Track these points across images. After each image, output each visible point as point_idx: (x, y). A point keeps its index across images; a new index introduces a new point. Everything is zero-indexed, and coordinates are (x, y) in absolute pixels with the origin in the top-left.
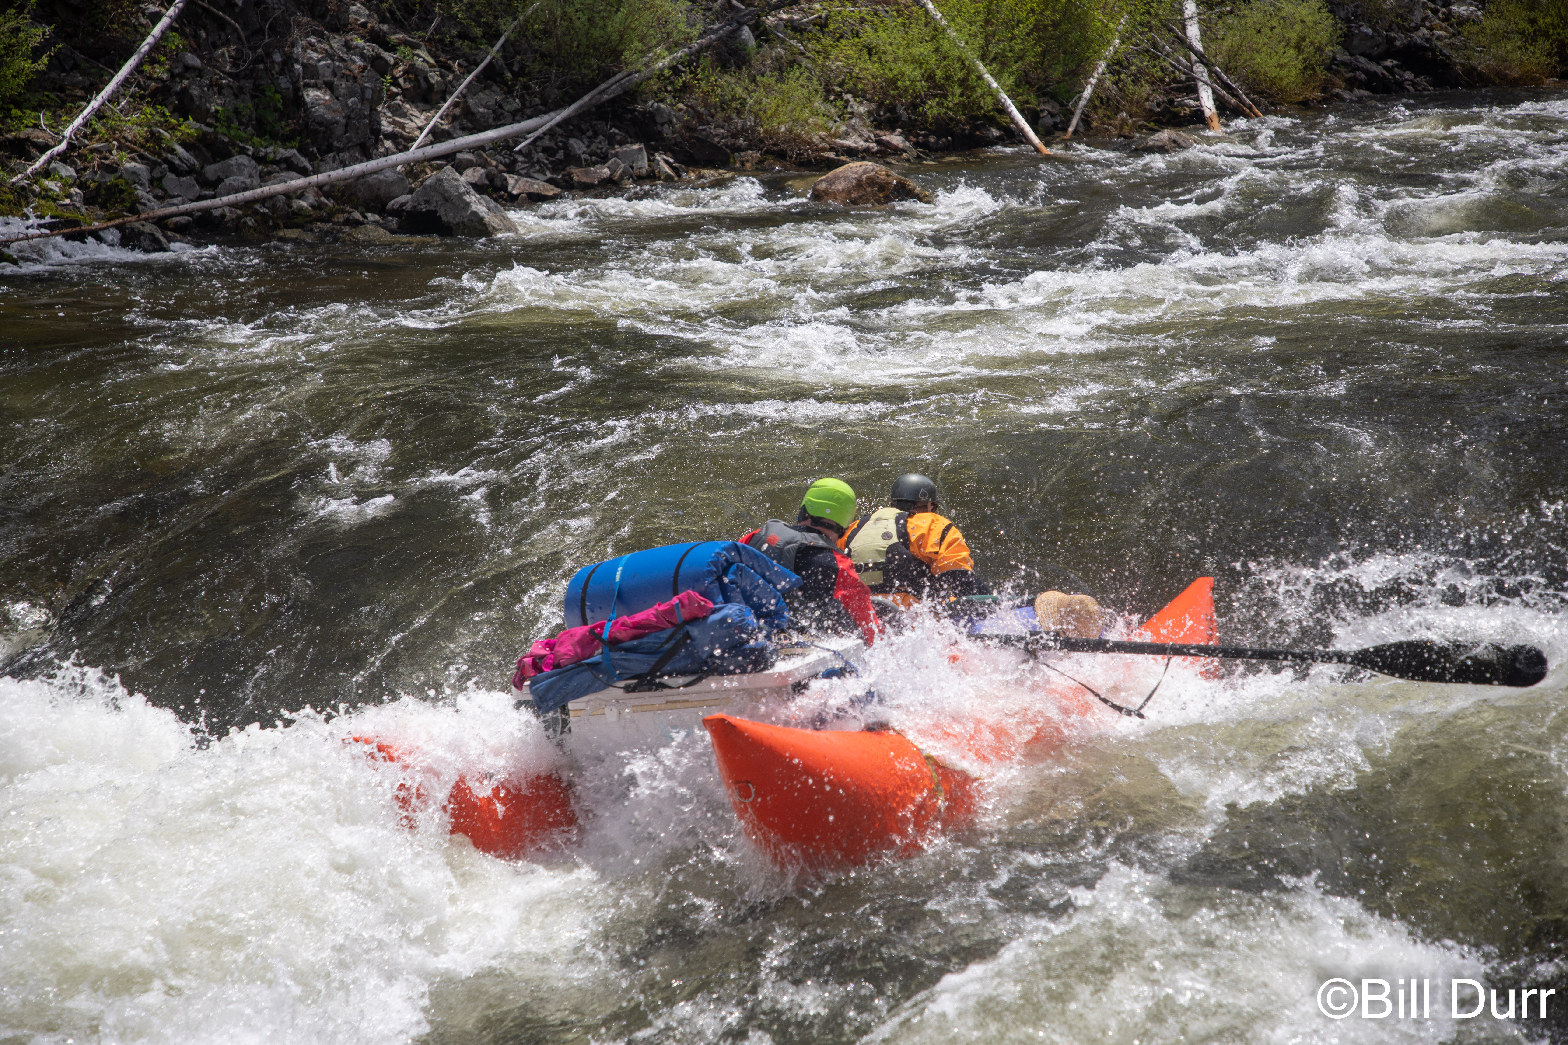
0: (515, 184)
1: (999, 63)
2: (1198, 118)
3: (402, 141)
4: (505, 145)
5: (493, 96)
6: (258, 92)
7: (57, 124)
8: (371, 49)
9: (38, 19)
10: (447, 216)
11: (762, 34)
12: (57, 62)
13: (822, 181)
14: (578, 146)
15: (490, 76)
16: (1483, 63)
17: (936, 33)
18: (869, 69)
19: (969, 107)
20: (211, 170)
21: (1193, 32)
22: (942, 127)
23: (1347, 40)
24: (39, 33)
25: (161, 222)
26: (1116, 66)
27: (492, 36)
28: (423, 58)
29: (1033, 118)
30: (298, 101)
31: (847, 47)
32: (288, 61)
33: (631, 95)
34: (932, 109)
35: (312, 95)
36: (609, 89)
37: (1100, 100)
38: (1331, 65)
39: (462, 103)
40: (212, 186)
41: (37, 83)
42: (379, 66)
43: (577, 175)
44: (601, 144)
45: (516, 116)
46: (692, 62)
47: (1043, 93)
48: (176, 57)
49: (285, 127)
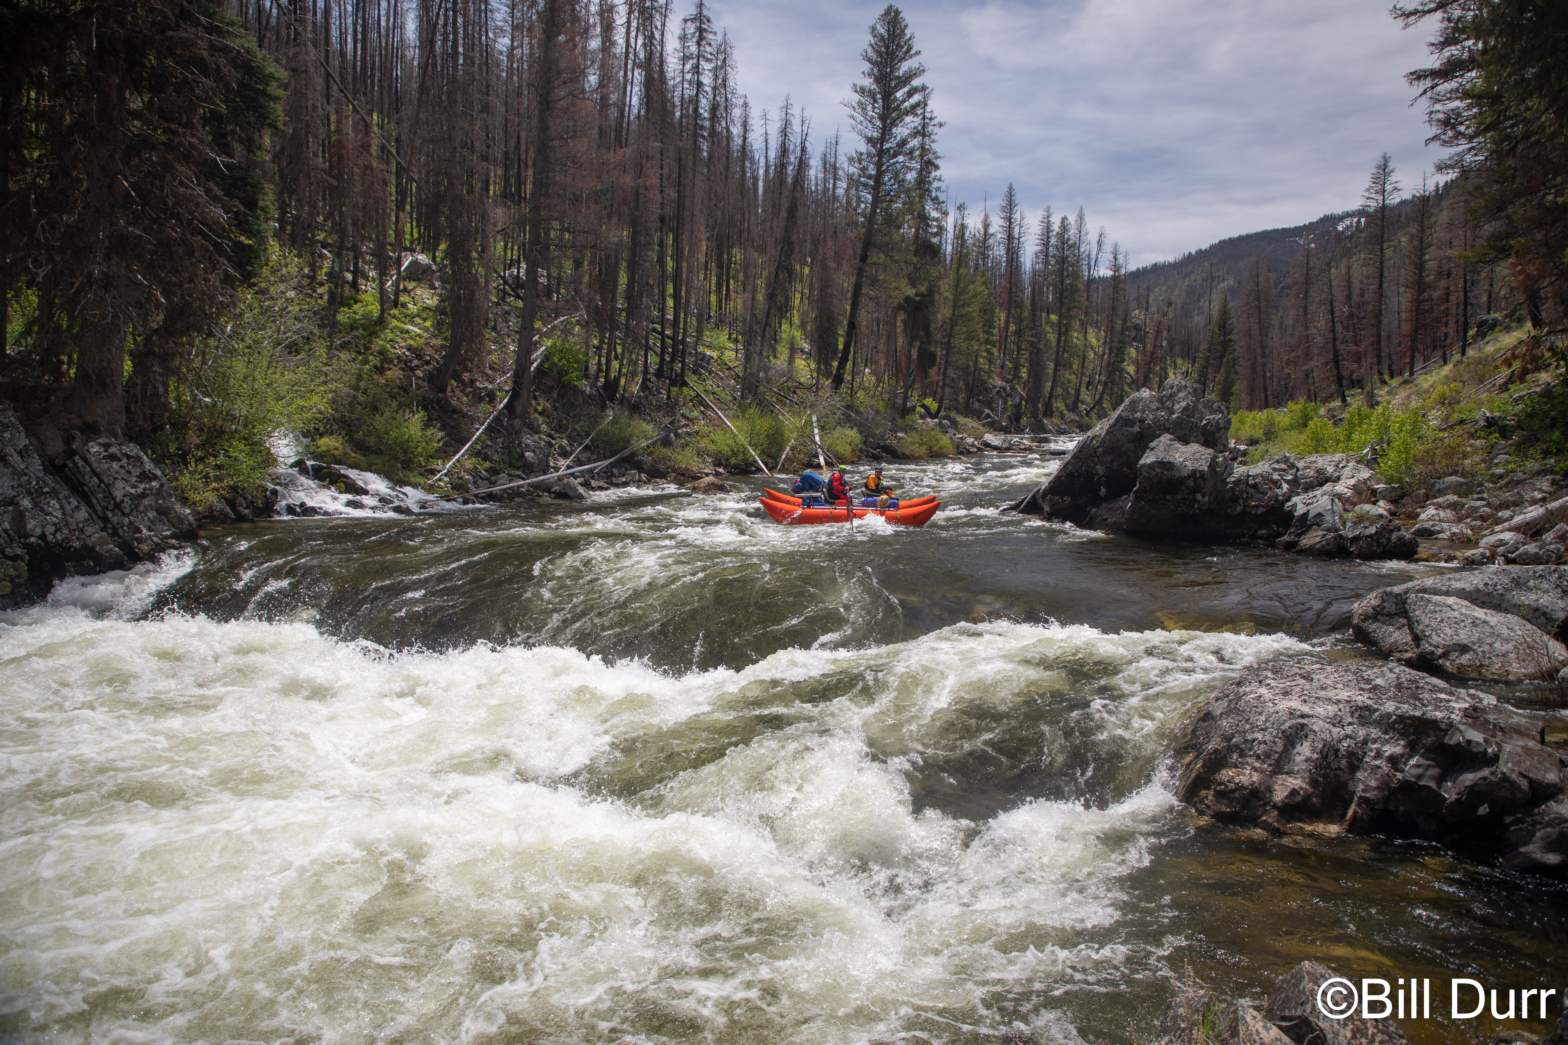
0: (594, 483)
1: (755, 446)
2: (819, 466)
3: (557, 469)
4: (591, 471)
5: (588, 454)
6: (510, 453)
7: (444, 464)
8: (547, 439)
9: (440, 430)
10: (570, 493)
11: (677, 435)
12: (445, 444)
13: (696, 483)
14: (615, 471)
15: (587, 448)
16: (907, 452)
17: (735, 437)
18: (712, 447)
19: (745, 460)
20: (493, 479)
21: (817, 438)
22: (736, 466)
23: (865, 443)
24: (440, 434)
25: (476, 496)
26: (793, 449)
27: (588, 435)
28: (565, 442)
29: (766, 464)
30: (523, 456)
31: (705, 440)
32: (520, 443)
33: (633, 454)
34: (733, 461)
35: (527, 454)
36: (626, 452)
37: (788, 459)
38: (861, 450)
39: (577, 457)
40: (493, 484)
41: (438, 451)
42: (550, 445)
43: (615, 480)
44: (623, 470)
45: (595, 461)
46: (654, 444)
47: (769, 456)
48: (484, 442)
49: (518, 464)
